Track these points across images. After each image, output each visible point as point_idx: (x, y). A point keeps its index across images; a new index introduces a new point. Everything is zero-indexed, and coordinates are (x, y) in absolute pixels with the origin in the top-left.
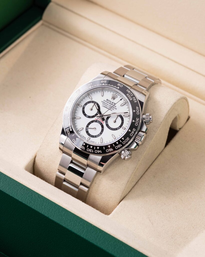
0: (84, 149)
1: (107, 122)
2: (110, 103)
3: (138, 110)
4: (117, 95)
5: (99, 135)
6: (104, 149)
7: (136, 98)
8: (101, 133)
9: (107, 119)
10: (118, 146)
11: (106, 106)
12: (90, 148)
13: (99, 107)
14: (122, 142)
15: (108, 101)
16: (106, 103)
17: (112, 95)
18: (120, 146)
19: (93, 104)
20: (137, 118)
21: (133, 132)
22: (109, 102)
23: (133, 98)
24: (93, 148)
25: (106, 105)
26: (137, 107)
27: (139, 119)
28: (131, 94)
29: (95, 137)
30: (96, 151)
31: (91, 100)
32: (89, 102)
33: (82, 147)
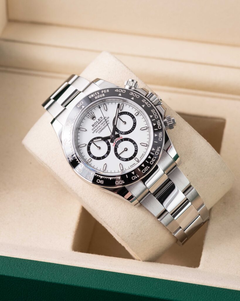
0: (149, 168)
1: (122, 133)
2: (98, 123)
3: (120, 91)
4: (91, 113)
5: (136, 147)
6: (157, 142)
7: (103, 90)
8: (134, 143)
9: (118, 132)
10: (158, 125)
11: (101, 129)
12: (151, 160)
13: (98, 138)
14: (155, 118)
15: (95, 125)
16: (96, 128)
17: (88, 118)
18: (159, 123)
19: (92, 144)
20: (130, 94)
21: (146, 103)
22: (97, 124)
23: (102, 92)
24: (152, 156)
25: (99, 128)
26: (116, 91)
27: (131, 92)
28: (97, 94)
29: (136, 151)
30: (157, 153)
31: (87, 146)
32: (89, 149)
33: (145, 170)
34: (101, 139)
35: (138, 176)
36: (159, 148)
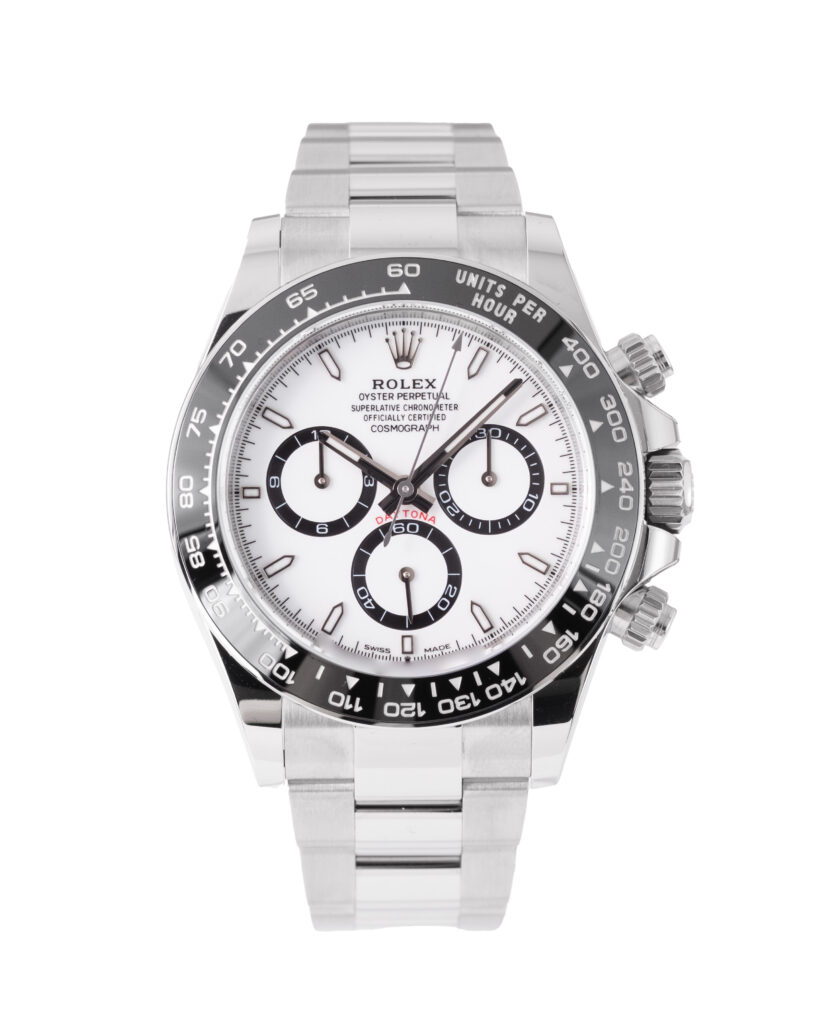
0: (421, 713)
1: (447, 504)
2: (403, 391)
3: (581, 356)
4: (413, 333)
5: (449, 600)
6: (530, 655)
7: (529, 296)
8: (455, 581)
9: (438, 490)
10: (591, 599)
11: (390, 423)
12: (452, 693)
13: (354, 443)
14: (601, 566)
15: (386, 390)
16: (379, 403)
17: (387, 340)
18: (601, 594)
19: (314, 446)
20: (602, 399)
21: (625, 487)
22: (395, 392)
23: (517, 301)
24: (468, 686)
25: (387, 413)
26: (566, 340)
27: (612, 398)
28: (494, 288)
29: (436, 613)
30: (493, 692)
31: (289, 433)
32: (287, 449)
33: (401, 708)
34: (356, 457)
35: (358, 709)
36: (518, 683)
